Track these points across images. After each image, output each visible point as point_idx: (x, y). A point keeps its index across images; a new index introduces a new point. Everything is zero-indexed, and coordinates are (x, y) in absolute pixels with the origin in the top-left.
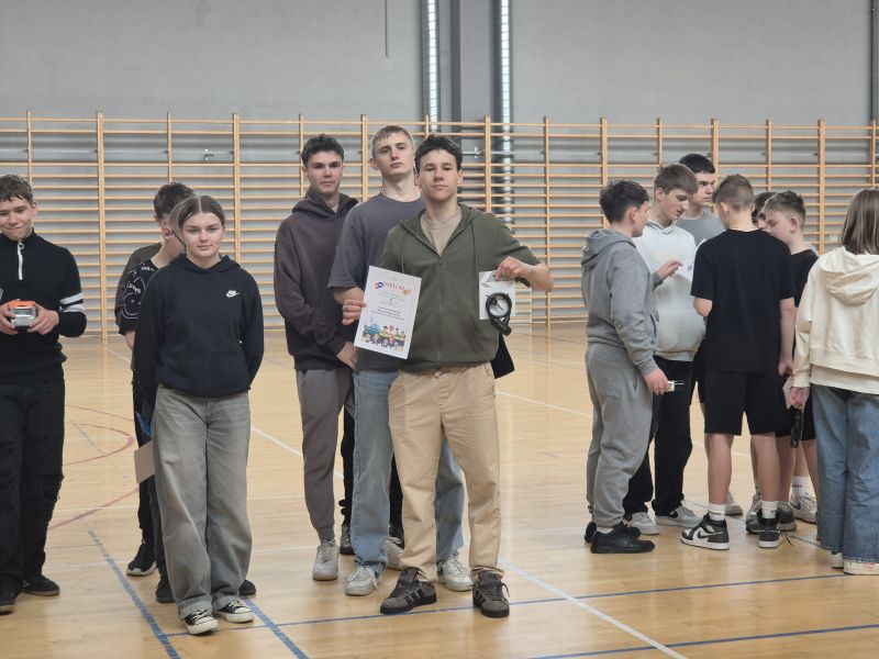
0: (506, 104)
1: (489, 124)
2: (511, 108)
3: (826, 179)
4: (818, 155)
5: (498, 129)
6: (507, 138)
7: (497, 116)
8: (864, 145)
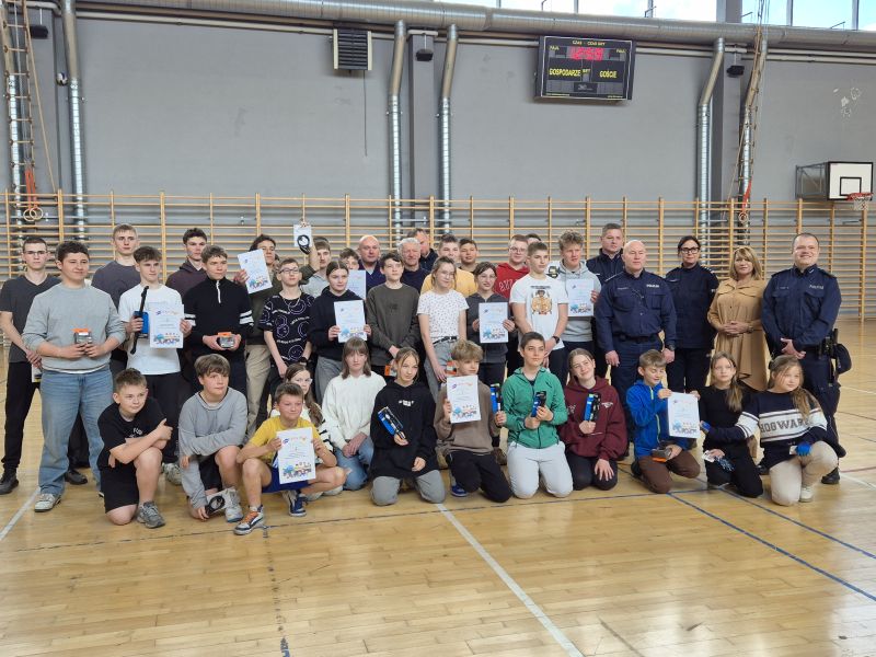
0: (446, 188)
1: (433, 201)
2: (450, 190)
3: (665, 237)
4: (659, 221)
5: (442, 205)
6: (447, 210)
7: (441, 196)
8: (691, 214)
